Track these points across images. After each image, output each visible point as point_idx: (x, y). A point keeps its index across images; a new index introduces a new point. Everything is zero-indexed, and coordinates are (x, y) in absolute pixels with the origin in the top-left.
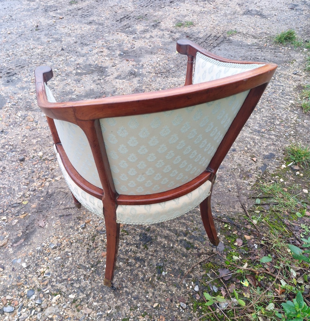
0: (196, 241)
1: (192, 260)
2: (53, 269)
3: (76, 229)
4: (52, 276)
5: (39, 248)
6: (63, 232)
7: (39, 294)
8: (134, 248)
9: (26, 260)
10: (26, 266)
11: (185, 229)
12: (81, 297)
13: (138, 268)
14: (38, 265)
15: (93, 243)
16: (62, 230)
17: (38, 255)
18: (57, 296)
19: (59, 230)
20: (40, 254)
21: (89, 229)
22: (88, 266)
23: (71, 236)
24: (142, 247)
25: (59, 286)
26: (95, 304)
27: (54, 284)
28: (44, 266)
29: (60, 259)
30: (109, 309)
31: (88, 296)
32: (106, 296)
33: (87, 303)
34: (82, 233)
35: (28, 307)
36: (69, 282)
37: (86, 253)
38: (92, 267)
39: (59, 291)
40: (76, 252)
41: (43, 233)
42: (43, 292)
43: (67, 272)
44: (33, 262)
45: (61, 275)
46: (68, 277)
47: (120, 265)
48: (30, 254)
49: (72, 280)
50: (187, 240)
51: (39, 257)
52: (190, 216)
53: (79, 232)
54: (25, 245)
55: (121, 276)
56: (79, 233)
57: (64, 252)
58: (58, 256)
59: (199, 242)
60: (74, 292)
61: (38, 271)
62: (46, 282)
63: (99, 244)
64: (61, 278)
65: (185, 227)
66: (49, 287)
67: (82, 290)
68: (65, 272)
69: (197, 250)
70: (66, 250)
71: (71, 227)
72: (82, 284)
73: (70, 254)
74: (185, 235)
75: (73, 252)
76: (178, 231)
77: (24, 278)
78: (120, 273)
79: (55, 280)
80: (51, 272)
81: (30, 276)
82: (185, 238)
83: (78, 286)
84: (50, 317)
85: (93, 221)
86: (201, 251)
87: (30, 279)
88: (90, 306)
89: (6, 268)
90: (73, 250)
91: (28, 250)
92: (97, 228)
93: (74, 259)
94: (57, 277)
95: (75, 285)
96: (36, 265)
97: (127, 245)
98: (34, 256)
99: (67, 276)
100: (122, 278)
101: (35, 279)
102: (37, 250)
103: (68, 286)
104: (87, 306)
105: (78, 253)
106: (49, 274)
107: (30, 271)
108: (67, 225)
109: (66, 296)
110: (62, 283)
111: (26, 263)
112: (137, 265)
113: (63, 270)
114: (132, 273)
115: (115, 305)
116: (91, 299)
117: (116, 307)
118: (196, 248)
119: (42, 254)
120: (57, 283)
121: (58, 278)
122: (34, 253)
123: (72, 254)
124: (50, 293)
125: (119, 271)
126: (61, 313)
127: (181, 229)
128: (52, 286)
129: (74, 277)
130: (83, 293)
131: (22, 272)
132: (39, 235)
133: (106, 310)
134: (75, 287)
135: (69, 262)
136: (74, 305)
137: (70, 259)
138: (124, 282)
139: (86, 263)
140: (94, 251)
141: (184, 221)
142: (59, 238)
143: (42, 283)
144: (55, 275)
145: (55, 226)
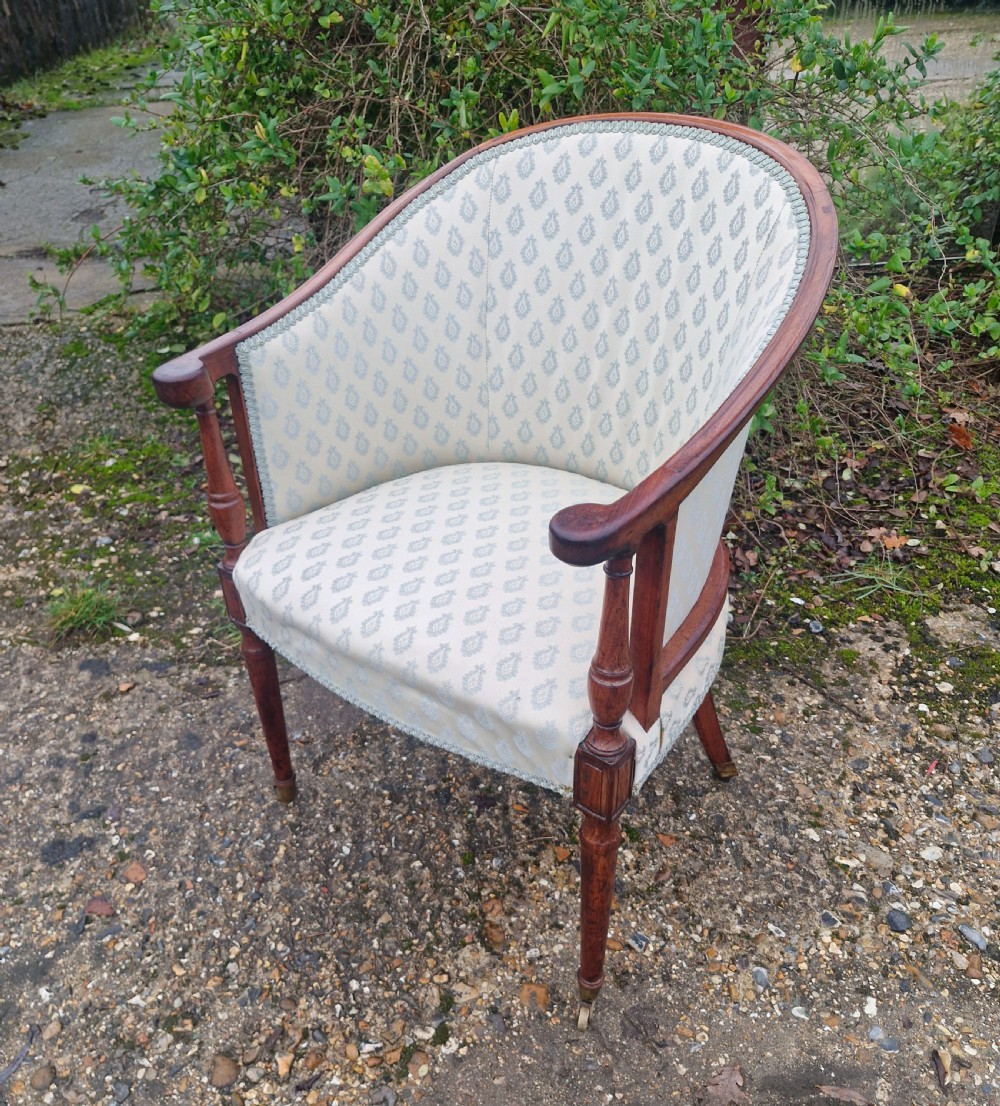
2: (807, 917)
3: (661, 959)
4: (822, 906)
6: (698, 989)
7: (879, 900)
9: (857, 1014)
10: (869, 999)
12: (797, 818)
14: (834, 970)
16: (696, 999)
17: (815, 994)
18: (844, 861)
19: (704, 1006)
20: (810, 993)
21: (633, 924)
22: (727, 850)
25: (823, 874)
26: (780, 787)
27: (831, 887)
28: (822, 952)
29: (773, 922)
30: (764, 761)
31: (782, 808)
32: (747, 779)
33: (793, 801)
34: (661, 934)
35: (924, 905)
36: (795, 860)
37: (704, 877)
38: (720, 842)
39: (831, 865)
40: (722, 903)
41: (751, 1050)
42: (869, 896)
43: (781, 882)
44: (841, 991)
45: (801, 890)
46: (787, 871)
47: (666, 791)
48: (835, 1020)
49: (785, 859)
51: (817, 990)
53: (662, 943)
54: (830, 1067)
55: (684, 777)
56: (666, 940)
57: (749, 928)
58: (771, 933)
60: (800, 837)
61: (846, 956)
62: (847, 908)
63: (652, 869)
64: (805, 884)
66: (847, 893)
67: (784, 827)
68: (788, 887)
70: (738, 928)
71: (666, 979)
72: (773, 834)
73: (739, 910)
75: (726, 907)
77: (891, 975)
78: (680, 783)
79: (823, 891)
80: (818, 915)
81: (875, 966)
83: (784, 838)
84: (885, 849)
87: (878, 958)
88: (792, 792)
89: (926, 1048)
90: (725, 912)
91: (833, 1041)
93: (740, 890)
94: (813, 894)
95: (787, 846)
96: (838, 977)
98: (827, 1004)
99: (789, 875)
100: (688, 774)
101: (866, 945)
102: (807, 1013)
103: (806, 857)
104: (799, 798)
105: (719, 892)
106: (826, 919)
107: (866, 979)
108: (670, 998)
109: (825, 847)
110: (812, 871)
111: (862, 1010)
113: (786, 893)
115: (746, 756)
116: (780, 799)
117: (749, 751)
119: (804, 987)
120: (824, 883)
121: (812, 890)
122: (822, 1015)
123: (734, 907)
124: (854, 878)
125: (679, 787)
126: (858, 834)
128: (839, 888)
129: (777, 861)
130: (785, 819)
131: (888, 996)
132: (769, 1054)
134: (791, 843)
135: (757, 896)
136: (822, 822)
137: (749, 898)
138: (691, 766)
139: (724, 859)
140: (682, 867)
142: (724, 980)
143: (856, 916)
144: (813, 900)
145: (702, 1030)
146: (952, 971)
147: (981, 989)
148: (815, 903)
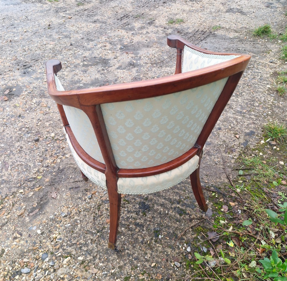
0: (188, 208)
1: (185, 225)
2: (64, 234)
3: (84, 199)
4: (63, 241)
5: (52, 217)
6: (73, 202)
7: (52, 256)
8: (134, 215)
9: (41, 228)
10: (40, 233)
11: (178, 198)
12: (88, 259)
13: (138, 232)
14: (51, 231)
15: (99, 211)
16: (71, 200)
17: (51, 223)
18: (67, 258)
19: (69, 201)
20: (52, 222)
21: (95, 199)
22: (94, 232)
23: (80, 206)
24: (141, 214)
25: (69, 249)
26: (101, 264)
27: (65, 248)
28: (56, 232)
29: (70, 226)
30: (113, 269)
31: (95, 257)
32: (110, 257)
33: (94, 264)
34: (89, 203)
35: (42, 268)
36: (78, 246)
37: (92, 220)
38: (98, 232)
39: (70, 254)
40: (83, 219)
41: (55, 203)
42: (56, 255)
43: (76, 237)
44: (47, 229)
45: (71, 239)
46: (77, 241)
47: (122, 231)
48: (44, 222)
49: (80, 244)
50: (180, 207)
51: (51, 224)
52: (183, 186)
53: (86, 202)
54: (40, 214)
55: (123, 239)
56: (86, 203)
57: (73, 220)
58: (68, 223)
59: (190, 209)
60: (83, 254)
61: (51, 237)
62: (58, 247)
63: (104, 212)
64: (71, 242)
65: (178, 196)
66: (61, 250)
67: (89, 252)
68: (74, 237)
69: (188, 215)
70: (76, 218)
72: (89, 247)
73: (78, 221)
74: (179, 203)
76: (172, 200)
77: (39, 242)
78: (122, 237)
79: (66, 244)
80: (62, 238)
81: (44, 241)
82: (178, 206)
83: (86, 249)
84: (62, 276)
85: (99, 193)
86: (192, 217)
87: (44, 243)
88: (96, 266)
89: (24, 235)
90: (81, 218)
91: (42, 219)
92: (102, 198)
93: (83, 225)
94: (67, 242)
95: (83, 248)
96: (50, 231)
97: (128, 212)
98: (48, 224)
99: (76, 240)
100: (124, 241)
101: (48, 243)
102: (50, 218)
103: (77, 249)
104: (93, 266)
105: (86, 221)
106: (60, 239)
107: (44, 236)
108: (76, 196)
109: (75, 258)
110: (72, 247)
111: (41, 230)
112: (137, 230)
113: (73, 235)
114: (132, 237)
115: (118, 265)
116: (97, 261)
117: (119, 267)
118: (188, 214)
119: (55, 222)
120: (67, 247)
121: (69, 242)
122: (47, 221)
123: (80, 221)
124: (61, 256)
125: (121, 236)
126: (71, 273)
127: (175, 197)
128: (64, 250)
129: (82, 241)
130: (90, 255)
131: (37, 237)
132: (51, 205)
133: (110, 269)
134: (83, 250)
135: (78, 228)
136: (82, 266)
137: (79, 226)
138: (126, 245)
139: (93, 229)
140: (100, 219)
141: (177, 191)
142: (69, 208)
143: (55, 247)
144: (66, 240)
145: (66, 197)
146: (26, 257)
147: (18, 260)
148: (65, 240)
